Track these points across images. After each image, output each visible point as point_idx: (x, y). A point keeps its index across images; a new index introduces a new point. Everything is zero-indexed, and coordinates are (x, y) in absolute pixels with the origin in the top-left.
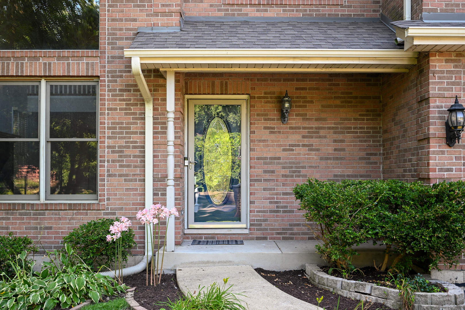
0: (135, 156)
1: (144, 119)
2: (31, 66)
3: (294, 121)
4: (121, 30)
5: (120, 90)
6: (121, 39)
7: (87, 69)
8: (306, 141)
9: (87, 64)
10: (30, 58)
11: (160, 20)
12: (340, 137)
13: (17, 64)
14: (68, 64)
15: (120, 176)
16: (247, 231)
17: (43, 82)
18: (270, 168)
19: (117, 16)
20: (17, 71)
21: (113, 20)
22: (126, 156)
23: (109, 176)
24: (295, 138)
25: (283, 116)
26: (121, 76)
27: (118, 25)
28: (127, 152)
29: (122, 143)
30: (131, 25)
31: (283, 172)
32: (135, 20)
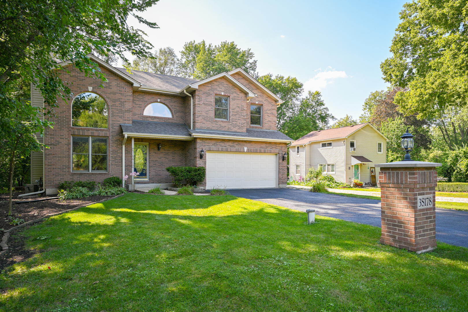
0: (119, 160)
1: (122, 149)
2: (87, 132)
3: (161, 150)
4: (115, 124)
5: (115, 141)
6: (115, 126)
7: (105, 134)
8: (165, 156)
9: (105, 133)
10: (87, 130)
11: (126, 122)
12: (174, 155)
13: (83, 132)
14: (99, 133)
15: (115, 165)
16: (149, 181)
17: (90, 137)
18: (155, 163)
19: (114, 120)
20: (83, 134)
21: (112, 121)
22: (116, 159)
23: (112, 165)
24: (161, 155)
25: (159, 149)
26: (115, 137)
27: (114, 122)
28: (117, 158)
29: (116, 156)
30: (118, 123)
31: (158, 164)
32: (119, 121)
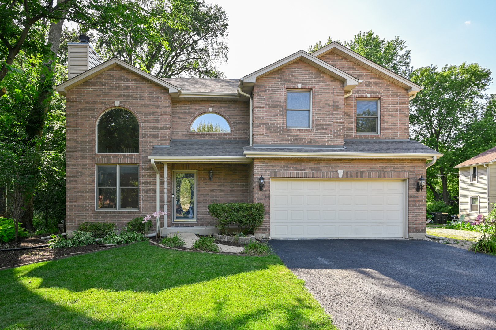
0: (153, 194)
1: (156, 180)
2: (113, 159)
3: (215, 180)
4: (147, 146)
5: (147, 169)
6: (148, 149)
7: (135, 161)
8: (219, 188)
9: (135, 159)
10: (113, 157)
11: (162, 142)
12: (232, 186)
13: (108, 159)
14: (128, 159)
15: (147, 201)
16: (196, 222)
17: (118, 166)
18: (205, 198)
19: (146, 141)
20: (108, 162)
21: (144, 142)
22: (149, 194)
23: (143, 201)
24: (215, 186)
25: (210, 178)
26: (147, 164)
27: (146, 144)
28: (150, 192)
29: (148, 188)
30: (151, 144)
31: (210, 199)
32: (153, 142)
